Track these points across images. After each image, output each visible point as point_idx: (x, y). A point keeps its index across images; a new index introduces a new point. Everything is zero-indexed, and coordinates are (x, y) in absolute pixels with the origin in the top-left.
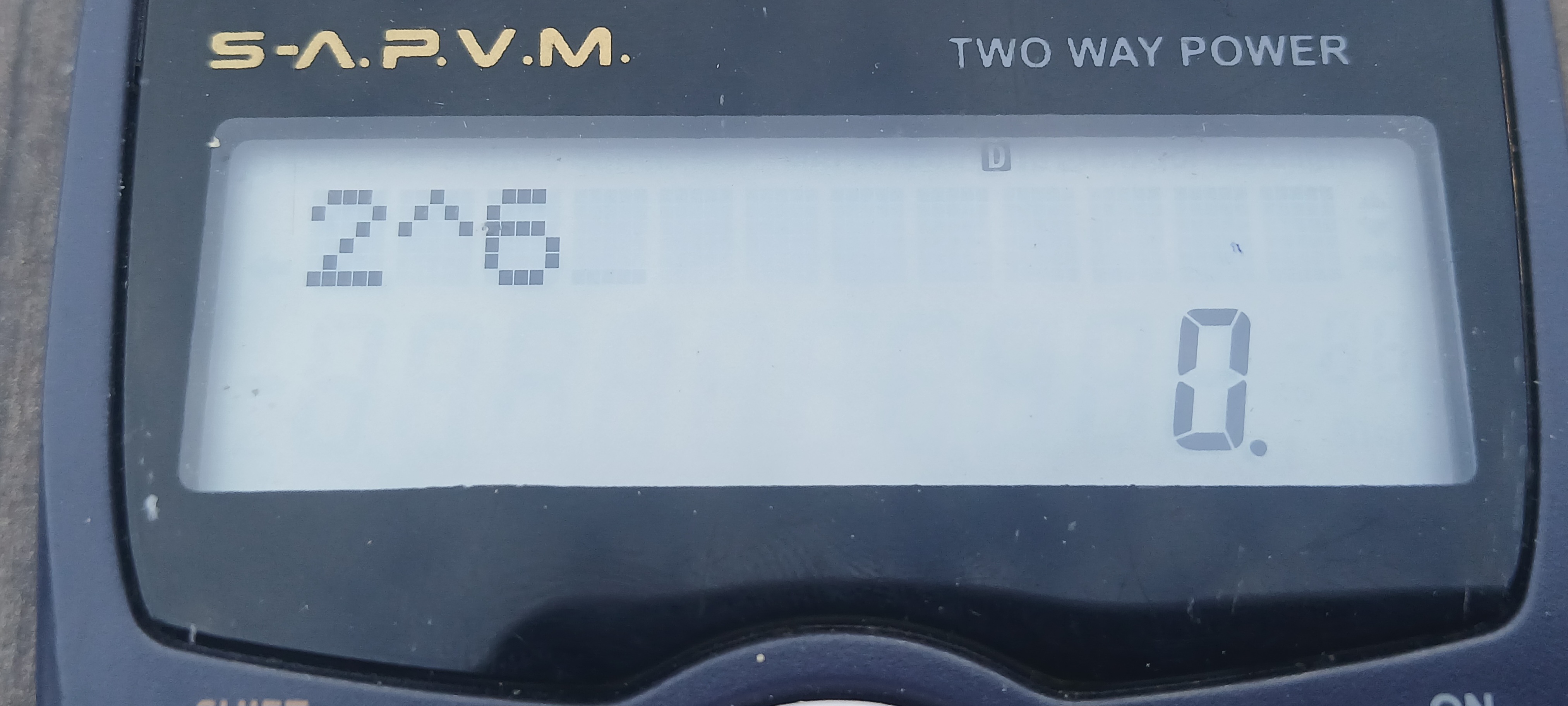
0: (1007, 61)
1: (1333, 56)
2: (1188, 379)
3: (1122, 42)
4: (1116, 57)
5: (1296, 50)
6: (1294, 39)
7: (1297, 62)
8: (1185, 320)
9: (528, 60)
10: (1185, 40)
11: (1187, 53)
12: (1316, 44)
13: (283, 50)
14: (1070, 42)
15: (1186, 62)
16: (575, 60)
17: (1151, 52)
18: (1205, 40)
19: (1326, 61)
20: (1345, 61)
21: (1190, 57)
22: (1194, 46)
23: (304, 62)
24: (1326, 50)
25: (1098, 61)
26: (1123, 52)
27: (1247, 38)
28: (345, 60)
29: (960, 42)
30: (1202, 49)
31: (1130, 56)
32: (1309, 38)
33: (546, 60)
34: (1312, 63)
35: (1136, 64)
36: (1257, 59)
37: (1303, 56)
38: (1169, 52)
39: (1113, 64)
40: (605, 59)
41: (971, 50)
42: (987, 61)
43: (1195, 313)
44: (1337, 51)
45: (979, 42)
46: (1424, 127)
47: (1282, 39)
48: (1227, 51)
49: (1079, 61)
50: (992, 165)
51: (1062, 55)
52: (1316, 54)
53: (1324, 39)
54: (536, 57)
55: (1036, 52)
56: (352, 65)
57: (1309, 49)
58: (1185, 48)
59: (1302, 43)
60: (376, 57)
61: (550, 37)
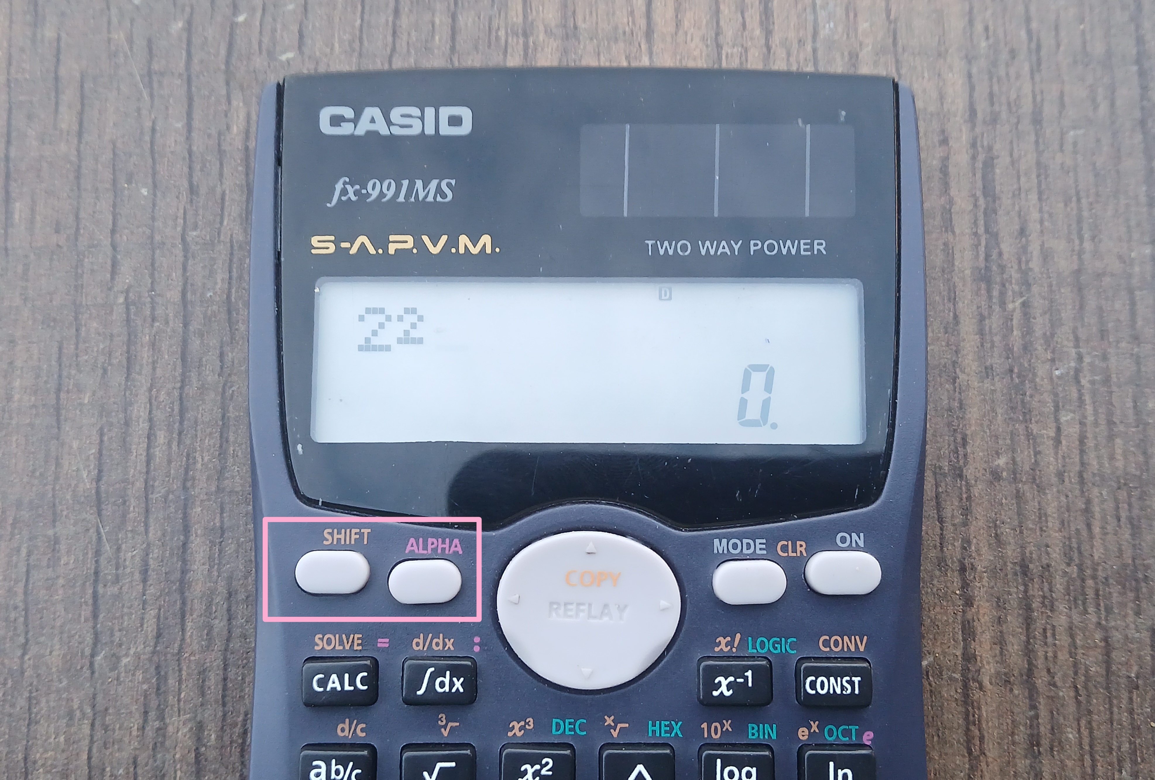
0: (671, 252)
1: (818, 250)
2: (746, 396)
3: (724, 243)
4: (721, 250)
5: (802, 247)
6: (802, 242)
7: (802, 253)
8: (746, 369)
9: (453, 250)
10: (752, 242)
11: (753, 248)
12: (812, 244)
13: (345, 245)
14: (700, 242)
15: (752, 253)
16: (475, 251)
17: (736, 247)
18: (761, 242)
19: (816, 252)
20: (824, 253)
21: (754, 251)
22: (756, 245)
23: (354, 251)
24: (816, 247)
25: (712, 252)
26: (724, 248)
27: (781, 242)
28: (372, 251)
29: (650, 243)
30: (759, 247)
31: (727, 250)
32: (809, 241)
33: (462, 250)
34: (809, 253)
35: (729, 253)
36: (784, 251)
37: (805, 250)
38: (745, 247)
39: (719, 253)
40: (489, 250)
41: (655, 247)
42: (662, 252)
43: (750, 366)
44: (821, 248)
45: (658, 242)
46: (857, 284)
47: (797, 241)
48: (771, 247)
49: (703, 252)
50: (663, 297)
51: (696, 249)
52: (812, 249)
53: (816, 242)
54: (457, 250)
55: (684, 248)
56: (375, 252)
57: (809, 247)
58: (752, 245)
59: (805, 244)
60: (386, 249)
61: (464, 240)
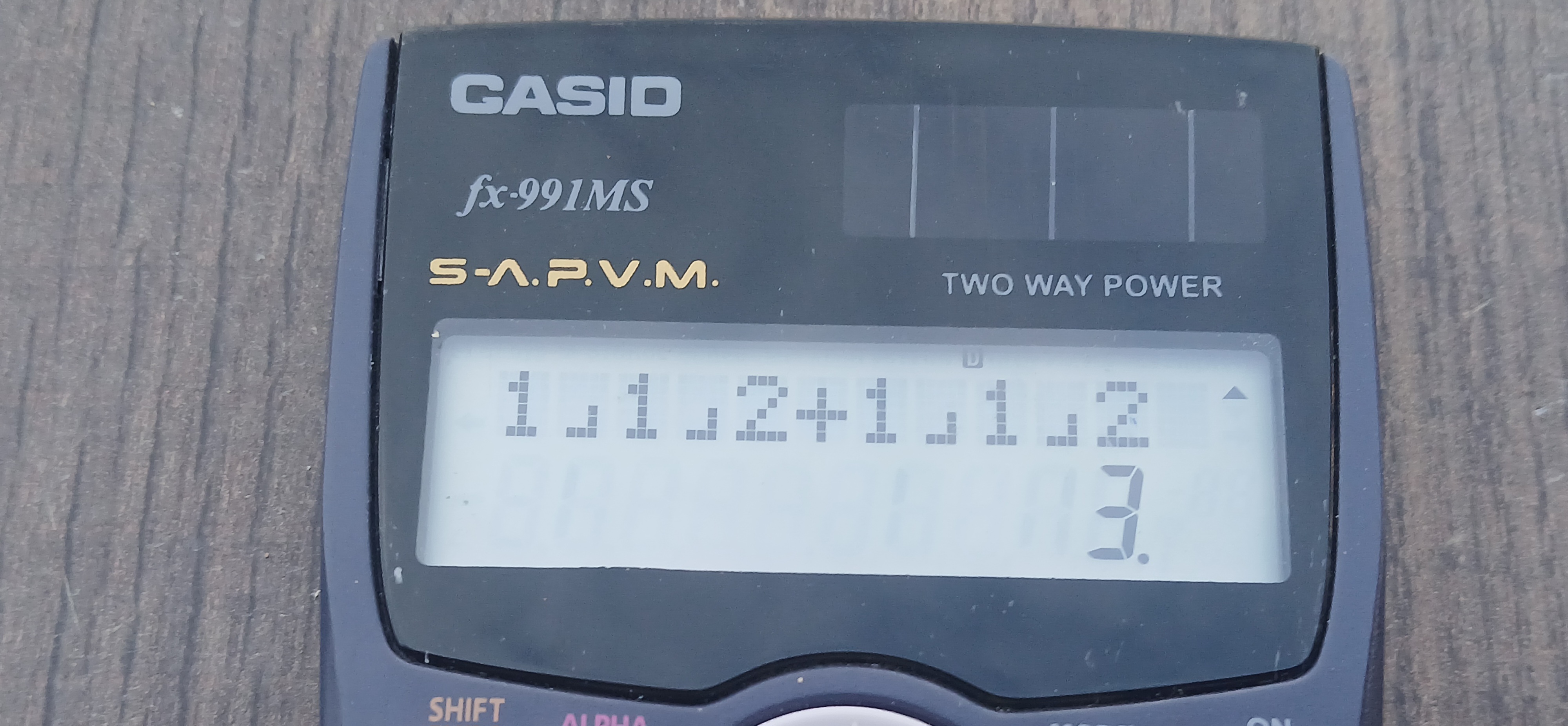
0: (982, 290)
1: (1211, 291)
3: (1063, 278)
4: (1059, 289)
5: (1185, 286)
6: (1185, 278)
7: (1185, 294)
9: (648, 283)
10: (1107, 278)
11: (1108, 286)
12: (1200, 282)
13: (480, 272)
14: (1027, 277)
15: (1107, 293)
16: (680, 284)
17: (1083, 285)
18: (1122, 277)
19: (1206, 294)
20: (1219, 295)
21: (1111, 289)
22: (1113, 282)
23: (494, 281)
24: (1206, 286)
25: (1046, 291)
26: (1064, 285)
27: (1152, 277)
28: (522, 281)
29: (950, 276)
30: (1119, 284)
31: (1069, 289)
32: (1196, 277)
33: (660, 283)
34: (1196, 295)
35: (1072, 294)
36: (1158, 292)
37: (1190, 290)
38: (1096, 286)
39: (1056, 293)
40: (701, 283)
41: (957, 281)
42: (968, 289)
43: (1104, 468)
44: (1214, 287)
45: (963, 275)
46: (1271, 341)
47: (1176, 278)
48: (1137, 285)
49: (1032, 291)
50: (969, 364)
51: (1020, 286)
52: (1199, 289)
53: (1206, 279)
54: (654, 282)
55: (1002, 284)
56: (527, 284)
57: (1195, 285)
58: (1107, 282)
59: (1189, 281)
60: (544, 280)
61: (663, 268)
